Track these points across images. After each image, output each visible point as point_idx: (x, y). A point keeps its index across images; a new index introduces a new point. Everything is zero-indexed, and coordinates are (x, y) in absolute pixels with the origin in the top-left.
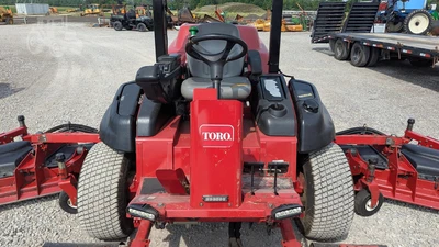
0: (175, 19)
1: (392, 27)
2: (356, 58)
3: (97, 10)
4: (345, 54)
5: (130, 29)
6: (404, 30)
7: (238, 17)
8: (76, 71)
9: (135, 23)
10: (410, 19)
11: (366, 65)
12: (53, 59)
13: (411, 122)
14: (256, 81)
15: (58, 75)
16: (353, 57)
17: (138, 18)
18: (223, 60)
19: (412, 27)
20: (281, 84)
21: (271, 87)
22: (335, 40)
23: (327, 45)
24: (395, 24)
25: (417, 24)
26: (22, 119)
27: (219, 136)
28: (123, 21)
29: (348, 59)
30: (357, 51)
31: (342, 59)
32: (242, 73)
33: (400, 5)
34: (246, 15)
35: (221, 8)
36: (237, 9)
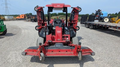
1: (100, 21)
4: (88, 26)
6: (103, 21)
7: (63, 19)
8: (26, 31)
9: (37, 20)
10: (104, 19)
11: (93, 29)
12: (20, 28)
14: (64, 27)
15: (22, 31)
16: (90, 27)
19: (105, 21)
20: (68, 28)
21: (66, 28)
22: (86, 24)
23: (84, 25)
24: (101, 20)
25: (106, 20)
27: (59, 32)
28: (34, 20)
29: (89, 28)
30: (90, 26)
31: (87, 28)
32: (62, 26)
33: (101, 16)
34: (64, 18)
35: (58, 16)
36: (62, 17)
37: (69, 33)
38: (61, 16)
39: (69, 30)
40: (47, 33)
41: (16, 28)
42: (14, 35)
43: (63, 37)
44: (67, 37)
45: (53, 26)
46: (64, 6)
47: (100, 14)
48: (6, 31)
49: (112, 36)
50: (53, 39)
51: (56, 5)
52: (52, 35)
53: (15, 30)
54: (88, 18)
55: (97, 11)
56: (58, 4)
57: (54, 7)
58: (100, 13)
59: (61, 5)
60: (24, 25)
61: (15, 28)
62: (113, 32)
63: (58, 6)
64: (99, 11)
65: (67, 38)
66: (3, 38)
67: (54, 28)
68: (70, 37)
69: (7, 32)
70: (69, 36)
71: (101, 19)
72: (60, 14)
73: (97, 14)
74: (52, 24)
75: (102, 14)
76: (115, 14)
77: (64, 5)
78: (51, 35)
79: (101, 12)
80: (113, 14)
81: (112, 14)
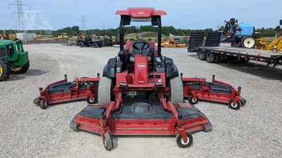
0: (114, 41)
1: (235, 44)
2: (208, 58)
3: (66, 37)
4: (204, 57)
5: (88, 46)
6: (242, 46)
7: (149, 40)
9: (92, 43)
10: (244, 40)
11: (213, 62)
12: (54, 61)
13: (214, 76)
16: (207, 58)
17: (93, 40)
18: (142, 49)
19: (246, 44)
20: (161, 59)
21: (158, 60)
22: (199, 51)
23: (195, 53)
24: (237, 43)
25: (248, 43)
26: (66, 76)
27: (142, 66)
28: (84, 42)
30: (209, 55)
32: (149, 55)
33: (238, 33)
34: (155, 39)
35: (139, 34)
36: (149, 35)
37: (164, 69)
38: (146, 33)
39: (163, 64)
40: (118, 69)
41: (47, 59)
42: (44, 73)
43: (151, 77)
44: (159, 77)
45: (130, 55)
46: (152, 13)
47: (235, 30)
48: (28, 65)
49: (251, 76)
50: (130, 80)
51: (137, 10)
52: (129, 73)
53: (44, 63)
54: (205, 38)
55: (228, 23)
56: (141, 10)
57: (133, 15)
58: (235, 27)
59: (146, 10)
60: (63, 53)
61: (45, 60)
62: (256, 68)
63: (141, 14)
64: (233, 21)
65: (160, 81)
66: (22, 78)
67: (132, 59)
68: (166, 78)
69: (30, 68)
70: (163, 75)
71: (238, 41)
72: (144, 29)
73: (227, 28)
74: (128, 51)
75: (240, 30)
76: (274, 28)
77: (152, 11)
78: (126, 73)
79: (237, 25)
80: (271, 29)
81: (268, 29)
